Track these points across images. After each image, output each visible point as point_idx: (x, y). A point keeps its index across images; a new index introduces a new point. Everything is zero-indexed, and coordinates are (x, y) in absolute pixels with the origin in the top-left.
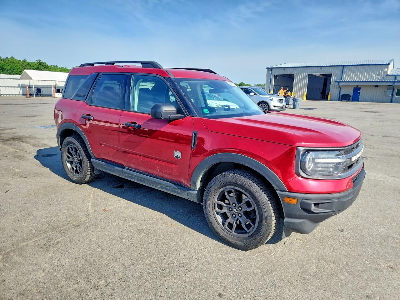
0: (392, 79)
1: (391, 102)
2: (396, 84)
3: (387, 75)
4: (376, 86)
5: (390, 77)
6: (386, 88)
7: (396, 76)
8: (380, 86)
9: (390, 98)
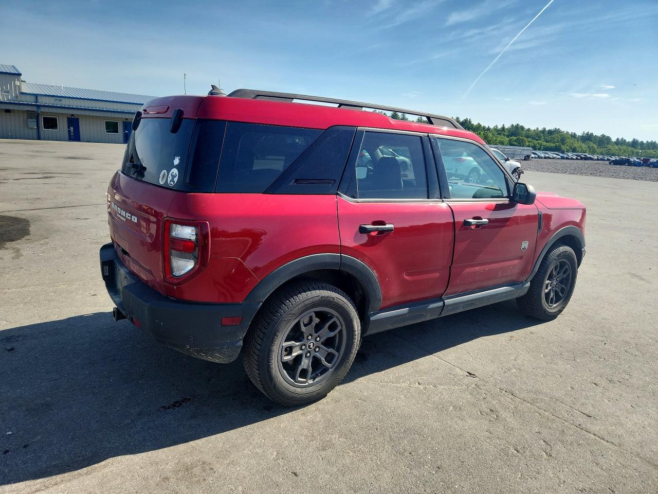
0: (31, 100)
1: (39, 139)
2: (43, 109)
3: (22, 93)
4: (8, 111)
5: (28, 96)
6: (26, 115)
7: (36, 96)
8: (14, 110)
9: (35, 132)
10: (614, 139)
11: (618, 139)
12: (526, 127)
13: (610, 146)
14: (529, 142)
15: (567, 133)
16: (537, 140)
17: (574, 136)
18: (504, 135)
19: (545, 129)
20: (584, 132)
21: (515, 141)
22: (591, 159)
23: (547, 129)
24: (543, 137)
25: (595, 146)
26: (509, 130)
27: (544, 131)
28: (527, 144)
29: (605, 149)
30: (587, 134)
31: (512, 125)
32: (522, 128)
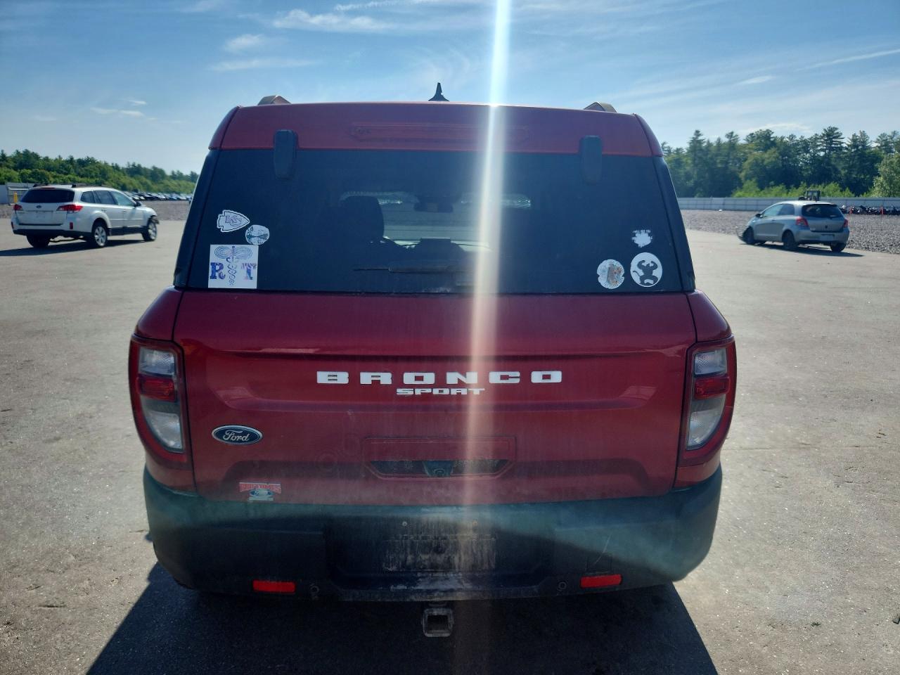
10: (168, 173)
11: (173, 173)
12: (42, 154)
13: (166, 182)
14: (54, 177)
15: (106, 164)
16: (66, 174)
17: (116, 168)
18: (8, 167)
19: (72, 159)
20: (128, 163)
21: (30, 176)
22: (157, 199)
23: (76, 158)
24: (72, 169)
25: (149, 182)
26: (14, 159)
27: (71, 161)
28: (52, 179)
29: (162, 185)
30: (134, 165)
31: (17, 151)
32: (36, 156)
